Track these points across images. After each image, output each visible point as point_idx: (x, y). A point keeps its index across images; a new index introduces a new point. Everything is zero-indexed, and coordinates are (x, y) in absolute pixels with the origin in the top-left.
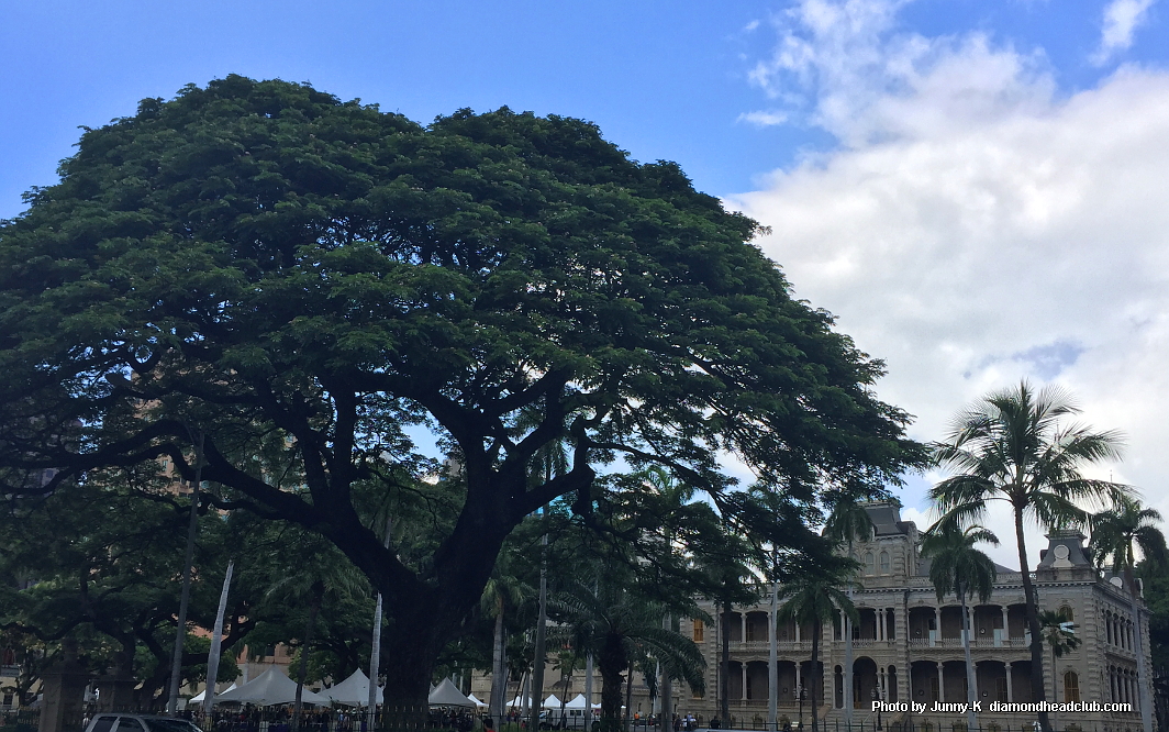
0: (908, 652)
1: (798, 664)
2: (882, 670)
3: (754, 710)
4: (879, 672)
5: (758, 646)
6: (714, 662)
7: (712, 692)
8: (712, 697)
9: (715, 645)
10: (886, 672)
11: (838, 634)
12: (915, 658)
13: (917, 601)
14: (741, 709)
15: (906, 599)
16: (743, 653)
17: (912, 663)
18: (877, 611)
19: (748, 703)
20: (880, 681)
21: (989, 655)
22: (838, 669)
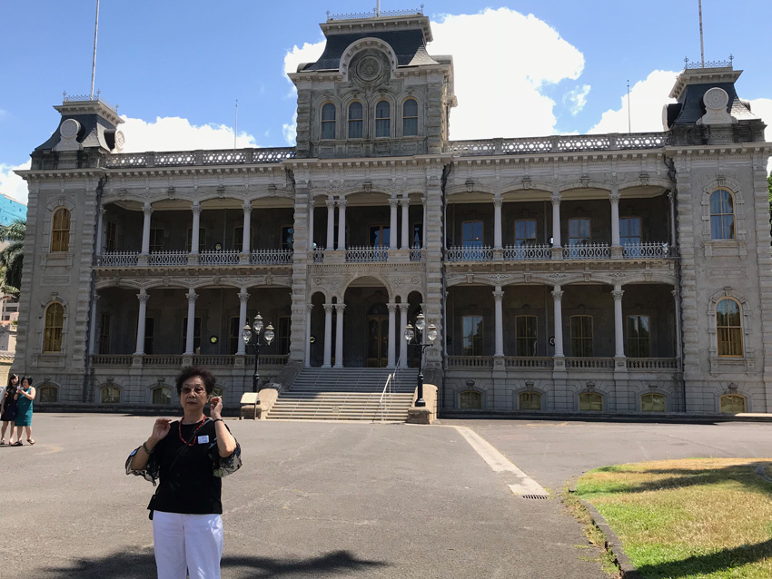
0: (443, 269)
1: (243, 292)
2: (398, 299)
3: (159, 372)
4: (391, 304)
5: (169, 261)
6: (87, 288)
7: (78, 342)
8: (77, 351)
9: (89, 259)
10: (404, 303)
11: (320, 238)
12: (455, 280)
13: (463, 182)
14: (132, 372)
15: (444, 179)
16: (143, 274)
17: (448, 289)
18: (393, 201)
19: (145, 361)
20: (392, 317)
21: (588, 271)
22: (318, 299)
